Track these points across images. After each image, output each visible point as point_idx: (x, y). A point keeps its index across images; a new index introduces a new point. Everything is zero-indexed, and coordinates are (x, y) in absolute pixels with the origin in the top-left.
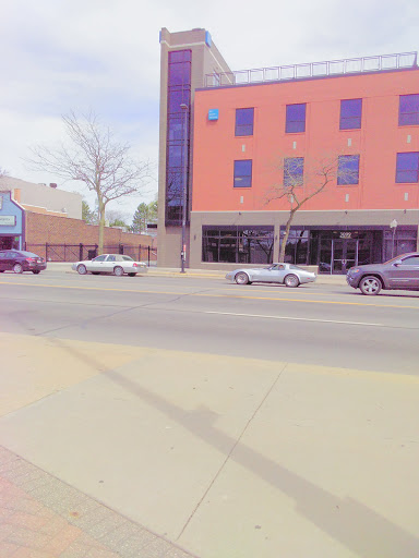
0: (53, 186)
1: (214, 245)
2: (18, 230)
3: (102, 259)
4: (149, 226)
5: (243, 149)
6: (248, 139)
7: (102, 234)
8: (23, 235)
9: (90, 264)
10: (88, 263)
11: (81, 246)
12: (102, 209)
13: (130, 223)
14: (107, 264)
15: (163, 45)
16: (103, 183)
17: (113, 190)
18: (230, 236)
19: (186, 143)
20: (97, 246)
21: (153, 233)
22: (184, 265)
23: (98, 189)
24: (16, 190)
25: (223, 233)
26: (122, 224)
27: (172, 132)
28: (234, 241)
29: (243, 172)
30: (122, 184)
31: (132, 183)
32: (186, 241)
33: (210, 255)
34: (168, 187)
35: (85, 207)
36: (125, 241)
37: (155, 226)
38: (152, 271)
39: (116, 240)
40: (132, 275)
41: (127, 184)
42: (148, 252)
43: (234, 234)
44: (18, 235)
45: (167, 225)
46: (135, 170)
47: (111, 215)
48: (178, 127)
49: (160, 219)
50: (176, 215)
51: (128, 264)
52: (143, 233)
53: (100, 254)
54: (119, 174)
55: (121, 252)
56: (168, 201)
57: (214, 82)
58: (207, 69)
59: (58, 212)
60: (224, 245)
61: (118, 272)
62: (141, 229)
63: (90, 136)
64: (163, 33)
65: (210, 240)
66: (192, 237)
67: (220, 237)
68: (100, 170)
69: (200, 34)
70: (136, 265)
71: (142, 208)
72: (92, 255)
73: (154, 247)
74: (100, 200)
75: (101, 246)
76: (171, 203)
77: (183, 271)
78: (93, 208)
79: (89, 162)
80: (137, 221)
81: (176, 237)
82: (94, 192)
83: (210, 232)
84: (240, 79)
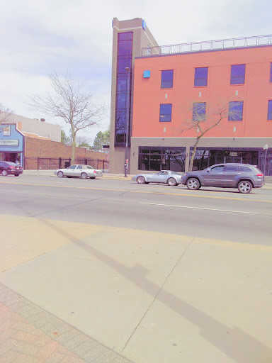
0: (43, 120)
1: (146, 159)
2: (20, 149)
3: (74, 168)
4: (104, 147)
5: (166, 97)
6: (170, 90)
7: (74, 152)
8: (23, 152)
9: (66, 171)
10: (65, 171)
11: (60, 159)
12: (74, 135)
13: (92, 144)
14: (77, 171)
15: (114, 29)
16: (74, 118)
17: (81, 123)
18: (156, 154)
19: (128, 92)
20: (70, 160)
21: (107, 151)
22: (127, 172)
23: (71, 122)
24: (19, 123)
25: (152, 152)
26: (87, 145)
27: (119, 85)
28: (159, 157)
29: (166, 112)
30: (87, 119)
31: (93, 119)
32: (128, 156)
33: (144, 166)
34: (117, 121)
35: (63, 134)
36: (88, 156)
37: (108, 147)
38: (105, 176)
39: (83, 155)
40: (93, 178)
41: (90, 120)
42: (103, 163)
43: (160, 152)
44: (20, 152)
45: (116, 146)
46: (95, 110)
47: (80, 139)
48: (123, 82)
49: (111, 142)
50: (121, 139)
51: (90, 171)
52: (100, 151)
53: (72, 165)
54: (85, 112)
55: (86, 164)
56: (116, 131)
57: (147, 53)
58: (143, 45)
59: (46, 138)
60: (153, 159)
61: (84, 176)
62: (99, 149)
63: (67, 88)
64: (115, 21)
65: (144, 156)
66: (132, 153)
67: (150, 154)
68: (73, 110)
69: (139, 22)
70: (96, 172)
71: (100, 135)
72: (67, 165)
73: (108, 159)
74: (73, 129)
75: (73, 159)
76: (119, 132)
77: (126, 176)
78: (68, 134)
79: (66, 105)
80: (96, 143)
81: (121, 154)
82: (69, 125)
83: (144, 151)
84: (165, 51)
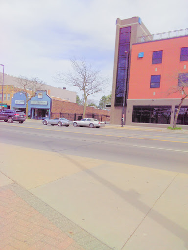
0: (64, 88)
1: (139, 114)
2: (49, 107)
3: (85, 120)
4: (107, 106)
5: (156, 70)
6: (159, 65)
7: (85, 109)
8: (51, 109)
9: (79, 122)
11: (75, 114)
12: (85, 98)
13: (98, 104)
14: (87, 123)
15: (117, 26)
16: (86, 87)
17: (91, 91)
18: (147, 111)
19: (126, 69)
20: (82, 115)
21: (109, 109)
22: (123, 123)
23: (84, 90)
24: (49, 90)
25: (143, 109)
26: (94, 105)
27: (119, 64)
28: (149, 113)
29: (155, 81)
30: (95, 87)
31: (99, 87)
32: (124, 112)
33: (136, 119)
34: (117, 88)
35: (78, 98)
36: (94, 112)
37: (110, 106)
38: (107, 126)
39: (91, 112)
41: (97, 88)
42: (106, 117)
43: (149, 109)
44: (48, 109)
45: (116, 105)
46: (102, 81)
47: (90, 100)
48: (123, 61)
49: (112, 103)
50: (120, 101)
51: (96, 123)
52: (104, 109)
53: (84, 118)
54: (94, 83)
55: (93, 118)
56: (116, 95)
57: (142, 40)
58: (139, 34)
59: (66, 100)
60: (143, 115)
61: (91, 126)
62: (103, 107)
63: (81, 67)
64: (118, 21)
65: (136, 112)
66: (127, 110)
67: (142, 111)
68: (85, 81)
69: (136, 19)
70: (100, 123)
71: (104, 98)
72: (80, 118)
73: (109, 115)
74: (85, 94)
75: (84, 114)
76: (118, 96)
77: (122, 127)
78: (81, 98)
79: (80, 78)
80: (101, 104)
81: (119, 111)
82: (82, 91)
83: (136, 109)
84: (155, 38)
